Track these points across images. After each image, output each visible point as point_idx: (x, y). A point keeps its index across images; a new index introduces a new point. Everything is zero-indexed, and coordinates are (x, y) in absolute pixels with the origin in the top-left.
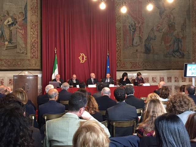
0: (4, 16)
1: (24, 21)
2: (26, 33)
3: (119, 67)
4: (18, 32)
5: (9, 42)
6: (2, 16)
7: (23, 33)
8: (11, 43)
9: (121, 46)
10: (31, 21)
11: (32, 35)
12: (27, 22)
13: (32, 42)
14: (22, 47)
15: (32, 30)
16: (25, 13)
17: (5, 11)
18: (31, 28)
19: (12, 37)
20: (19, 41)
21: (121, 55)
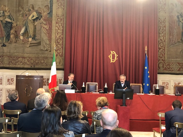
0: (29, 10)
1: (50, 15)
2: (50, 28)
3: (162, 68)
4: (42, 27)
5: (33, 38)
6: (27, 11)
7: (48, 28)
8: (35, 39)
9: (165, 41)
10: (57, 15)
11: (57, 31)
12: (52, 16)
13: (57, 38)
14: (46, 44)
15: (57, 25)
16: (50, 6)
17: (30, 5)
18: (57, 23)
19: (36, 33)
20: (43, 37)
21: (164, 53)
